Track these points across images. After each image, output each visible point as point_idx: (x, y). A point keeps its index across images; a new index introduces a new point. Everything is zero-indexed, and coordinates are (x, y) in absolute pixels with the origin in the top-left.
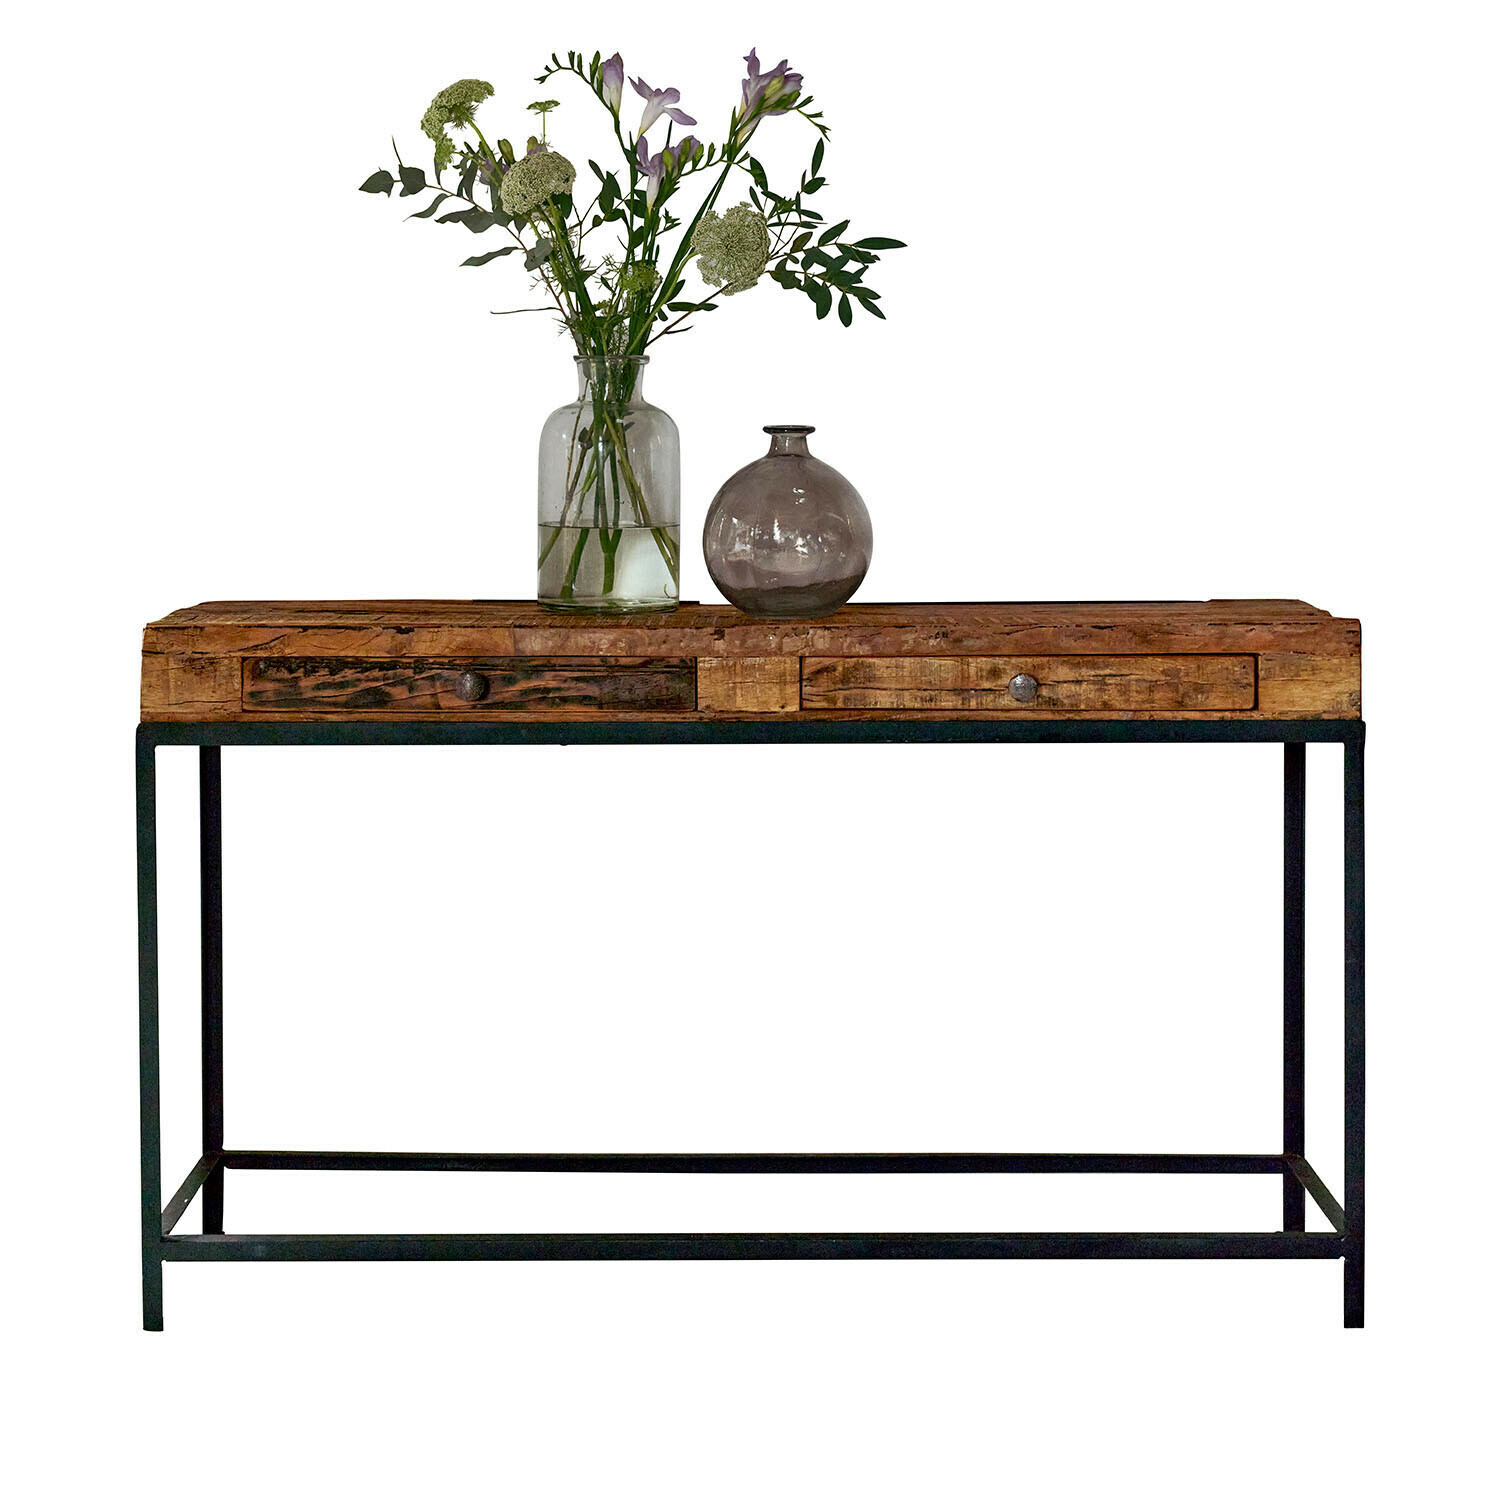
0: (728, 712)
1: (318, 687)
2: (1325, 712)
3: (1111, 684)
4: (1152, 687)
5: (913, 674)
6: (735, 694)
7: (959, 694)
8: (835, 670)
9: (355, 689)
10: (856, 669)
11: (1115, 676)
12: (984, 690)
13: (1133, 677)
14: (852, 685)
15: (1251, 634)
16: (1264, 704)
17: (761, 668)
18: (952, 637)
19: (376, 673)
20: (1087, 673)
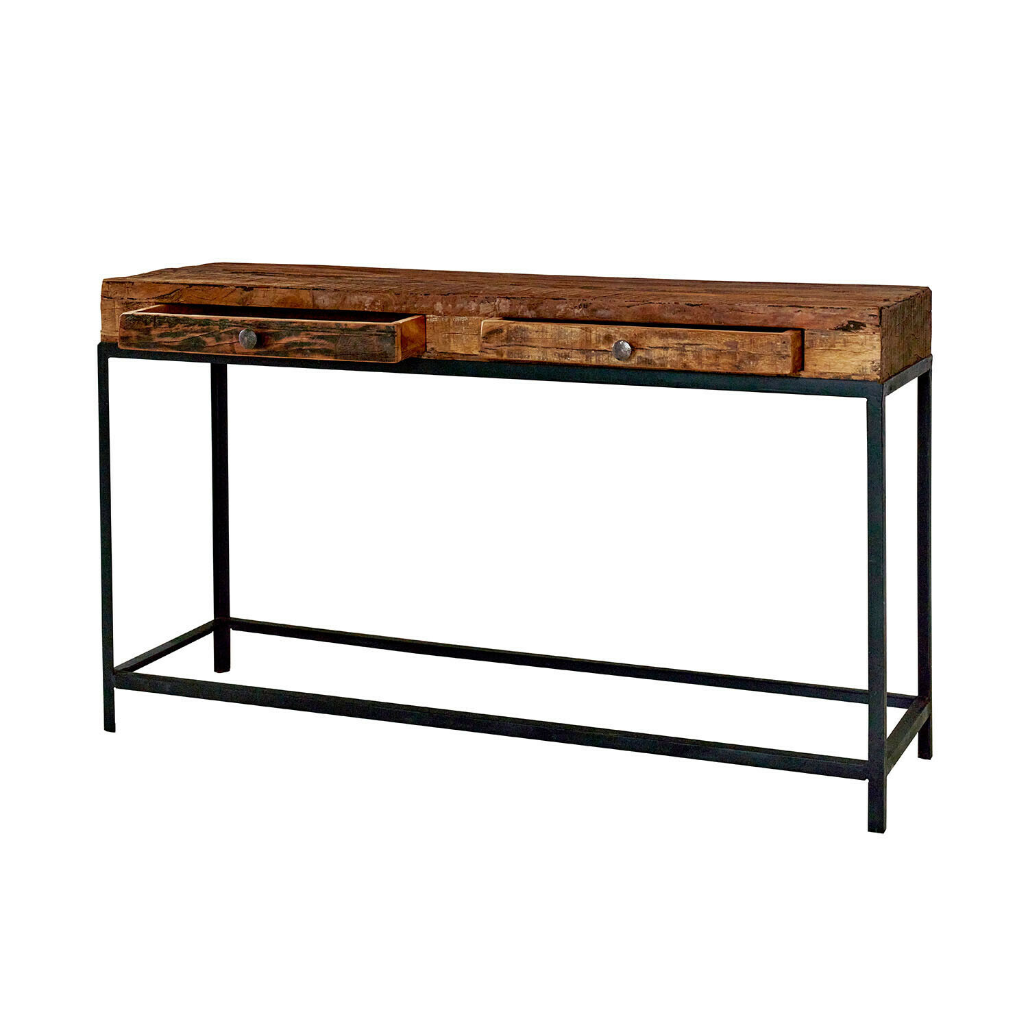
0: (445, 353)
1: (161, 336)
2: (853, 375)
3: (688, 351)
4: (718, 354)
5: (553, 337)
6: (450, 341)
7: (584, 353)
8: (502, 332)
9: (184, 338)
10: (517, 332)
11: (692, 345)
12: (601, 351)
13: (704, 346)
14: (513, 343)
15: (799, 314)
16: (809, 366)
17: (466, 323)
18: (589, 308)
19: (196, 328)
20: (672, 342)
